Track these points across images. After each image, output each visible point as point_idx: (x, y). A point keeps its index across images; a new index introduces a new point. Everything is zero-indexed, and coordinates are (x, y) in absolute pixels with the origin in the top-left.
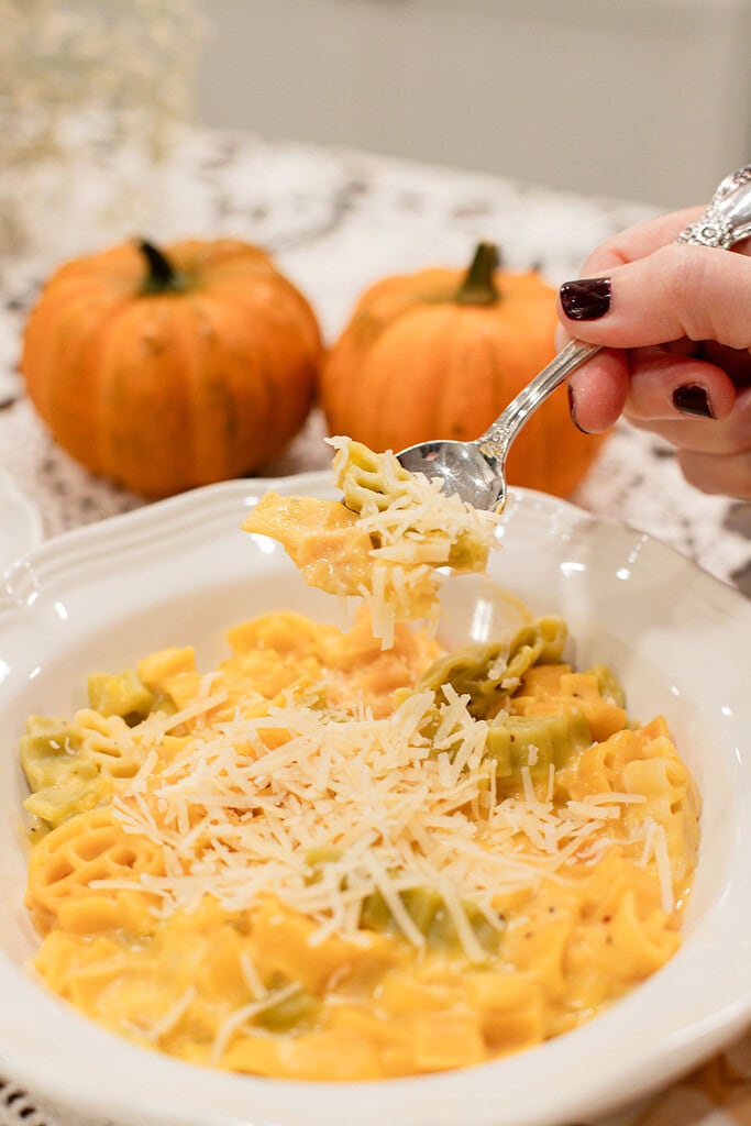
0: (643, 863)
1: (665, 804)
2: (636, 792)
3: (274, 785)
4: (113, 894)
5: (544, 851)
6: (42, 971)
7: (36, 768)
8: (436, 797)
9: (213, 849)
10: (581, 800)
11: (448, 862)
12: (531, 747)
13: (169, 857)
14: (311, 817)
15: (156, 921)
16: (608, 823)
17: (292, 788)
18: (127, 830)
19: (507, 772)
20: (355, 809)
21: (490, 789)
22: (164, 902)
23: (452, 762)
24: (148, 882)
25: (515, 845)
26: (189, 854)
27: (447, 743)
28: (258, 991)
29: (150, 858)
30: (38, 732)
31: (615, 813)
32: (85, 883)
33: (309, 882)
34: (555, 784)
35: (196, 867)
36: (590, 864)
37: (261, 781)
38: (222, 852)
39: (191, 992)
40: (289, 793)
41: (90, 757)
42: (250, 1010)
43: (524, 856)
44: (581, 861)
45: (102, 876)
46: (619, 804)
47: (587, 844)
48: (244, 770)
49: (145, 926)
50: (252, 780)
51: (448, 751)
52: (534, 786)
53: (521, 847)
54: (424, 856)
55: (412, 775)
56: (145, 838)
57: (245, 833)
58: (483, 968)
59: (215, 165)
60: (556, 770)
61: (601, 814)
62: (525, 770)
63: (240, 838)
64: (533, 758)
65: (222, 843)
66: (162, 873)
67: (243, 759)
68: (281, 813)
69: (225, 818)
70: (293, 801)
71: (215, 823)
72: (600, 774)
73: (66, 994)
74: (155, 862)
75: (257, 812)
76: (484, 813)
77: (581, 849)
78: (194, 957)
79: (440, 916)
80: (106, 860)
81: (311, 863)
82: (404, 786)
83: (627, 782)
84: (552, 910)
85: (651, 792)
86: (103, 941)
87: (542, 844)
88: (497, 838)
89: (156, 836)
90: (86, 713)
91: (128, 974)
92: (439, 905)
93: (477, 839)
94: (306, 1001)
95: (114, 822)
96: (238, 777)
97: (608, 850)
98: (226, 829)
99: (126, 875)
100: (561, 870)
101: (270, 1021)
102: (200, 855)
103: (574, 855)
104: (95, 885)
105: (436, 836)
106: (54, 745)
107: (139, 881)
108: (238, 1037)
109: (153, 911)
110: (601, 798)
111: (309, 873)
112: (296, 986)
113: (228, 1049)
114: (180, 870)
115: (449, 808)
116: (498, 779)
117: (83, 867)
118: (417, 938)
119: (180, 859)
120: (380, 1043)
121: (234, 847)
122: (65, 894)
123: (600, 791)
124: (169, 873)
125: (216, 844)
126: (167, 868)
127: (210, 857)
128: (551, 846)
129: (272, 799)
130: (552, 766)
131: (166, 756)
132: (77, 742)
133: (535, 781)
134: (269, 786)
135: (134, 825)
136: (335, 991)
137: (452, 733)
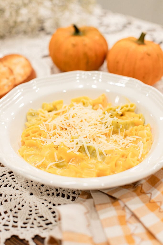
0: (138, 149)
1: (145, 139)
2: (140, 136)
3: (70, 125)
4: (35, 140)
5: (119, 144)
6: (19, 152)
7: (29, 118)
8: (100, 131)
9: (56, 135)
10: (129, 136)
11: (99, 143)
12: (121, 125)
13: (48, 135)
14: (75, 131)
15: (42, 146)
16: (133, 141)
17: (74, 126)
18: (41, 129)
19: (116, 129)
20: (84, 131)
21: (111, 131)
22: (45, 143)
23: (105, 125)
24: (42, 139)
25: (114, 142)
26: (51, 135)
27: (105, 122)
28: (57, 160)
29: (44, 135)
30: (31, 111)
31: (135, 140)
32: (31, 138)
33: (71, 142)
34: (125, 133)
35: (52, 138)
36: (127, 148)
37: (68, 124)
38: (58, 136)
39: (45, 158)
40: (73, 127)
41: (40, 117)
42: (54, 163)
43: (115, 145)
44: (126, 147)
45: (35, 137)
46: (136, 138)
47: (128, 144)
48: (65, 121)
49: (40, 146)
50: (66, 123)
51: (105, 123)
52: (121, 133)
53: (115, 143)
54: (95, 141)
55: (97, 126)
56: (44, 131)
57: (63, 133)
58: (101, 162)
59: (102, 16)
60: (126, 130)
61: (132, 139)
62: (119, 129)
63: (61, 133)
64: (121, 127)
65: (58, 134)
66: (46, 138)
67: (65, 119)
68: (70, 130)
69: (60, 130)
70: (73, 129)
71: (58, 130)
72: (134, 132)
73: (23, 156)
74: (45, 135)
75: (66, 129)
76: (109, 136)
77: (127, 145)
78: (47, 153)
79: (94, 152)
80: (36, 134)
81: (72, 139)
82: (95, 128)
83: (139, 134)
84: (116, 154)
85: (143, 137)
86: (32, 148)
87: (119, 143)
88: (110, 141)
89: (46, 131)
90: (41, 109)
91: (35, 155)
92: (95, 150)
93: (107, 140)
94: (65, 163)
95: (39, 128)
96: (64, 122)
97: (132, 146)
98: (59, 132)
99: (39, 137)
100: (121, 148)
101: (58, 166)
102: (53, 135)
103: (125, 146)
104: (33, 138)
105: (98, 138)
106: (33, 114)
107: (41, 138)
108: (51, 167)
109: (42, 144)
110: (133, 137)
111: (71, 140)
112: (64, 160)
113: (49, 168)
114: (49, 138)
115: (102, 133)
116: (113, 130)
117: (32, 135)
118: (89, 155)
119: (49, 136)
120: (77, 173)
121: (60, 135)
122: (28, 139)
123: (133, 135)
124: (47, 138)
125: (57, 134)
126: (47, 137)
127: (55, 136)
128: (121, 144)
129: (69, 127)
130: (125, 129)
131: (53, 118)
132: (38, 114)
133: (121, 132)
134: (69, 125)
135: (42, 128)
136: (71, 162)
137: (106, 120)
